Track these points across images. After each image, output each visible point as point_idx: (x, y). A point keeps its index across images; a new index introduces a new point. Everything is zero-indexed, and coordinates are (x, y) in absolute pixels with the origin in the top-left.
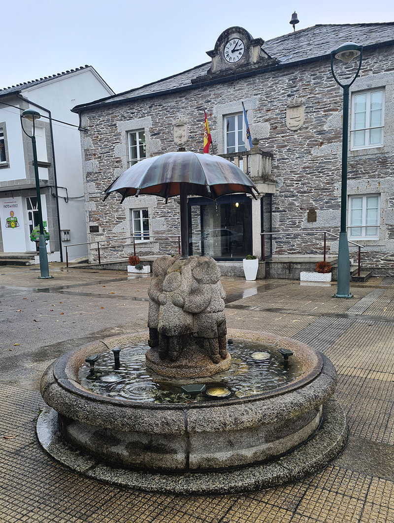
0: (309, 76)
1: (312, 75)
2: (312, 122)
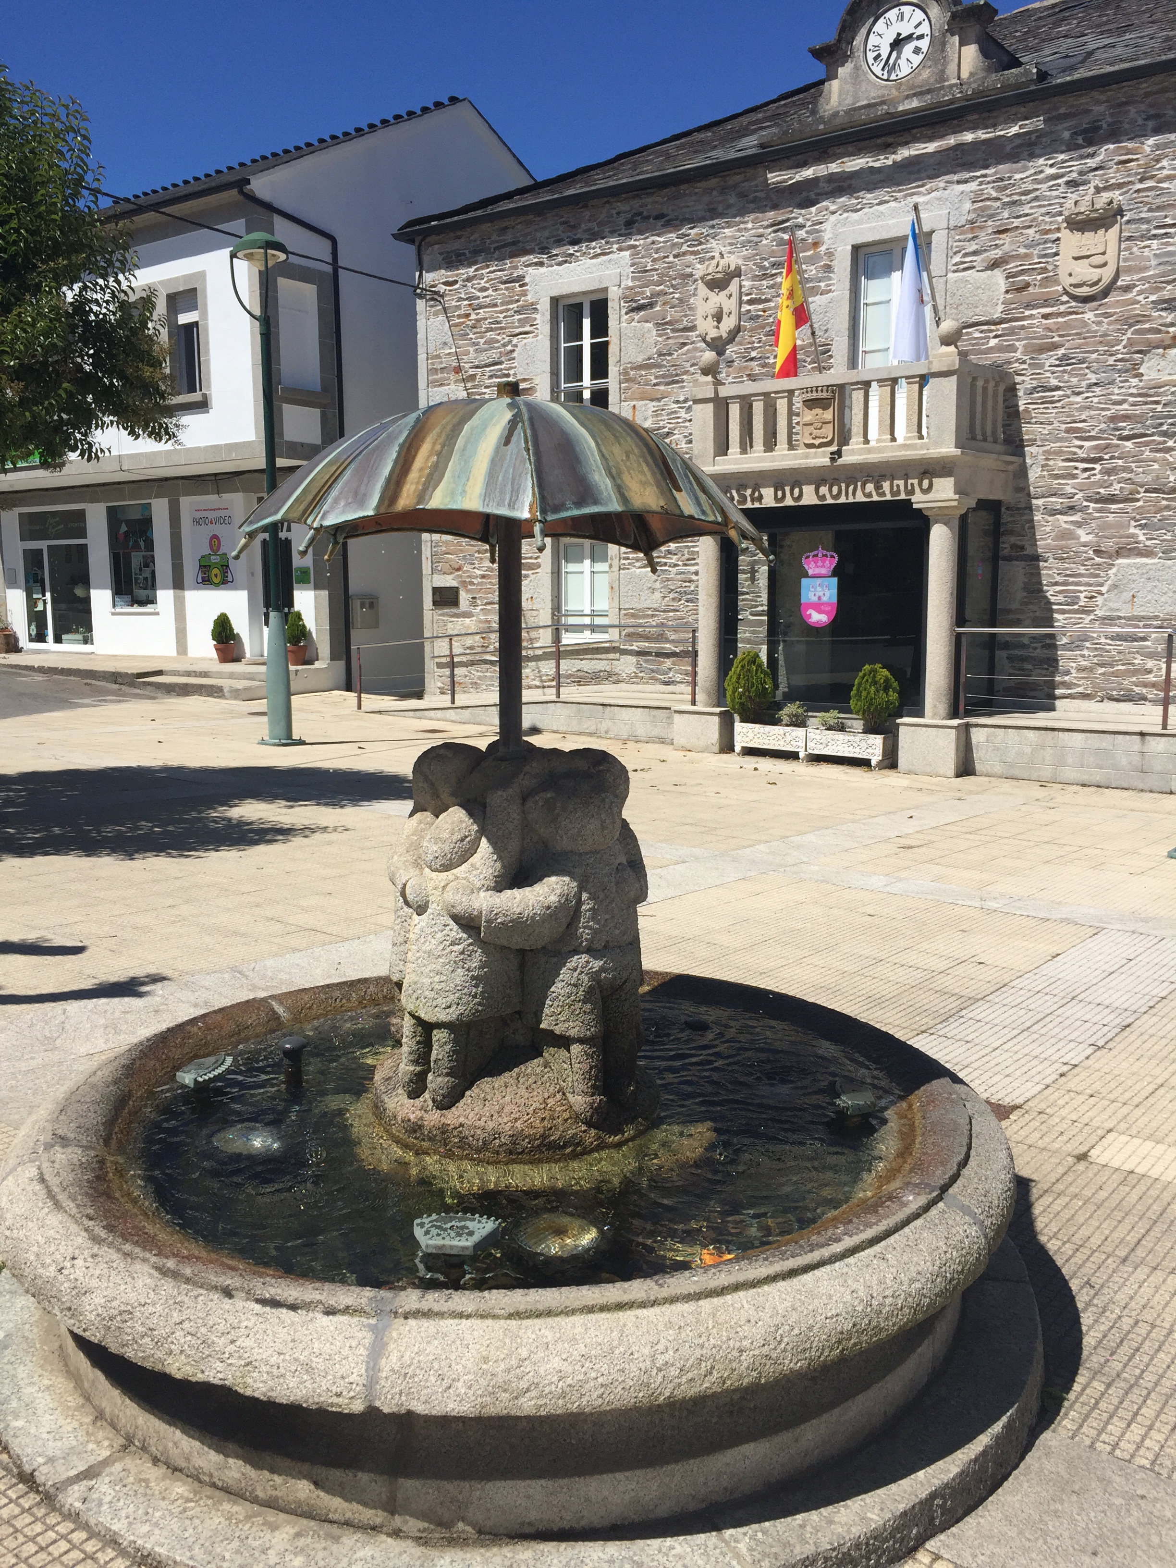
0: (1140, 122)
1: (1148, 118)
2: (1147, 268)
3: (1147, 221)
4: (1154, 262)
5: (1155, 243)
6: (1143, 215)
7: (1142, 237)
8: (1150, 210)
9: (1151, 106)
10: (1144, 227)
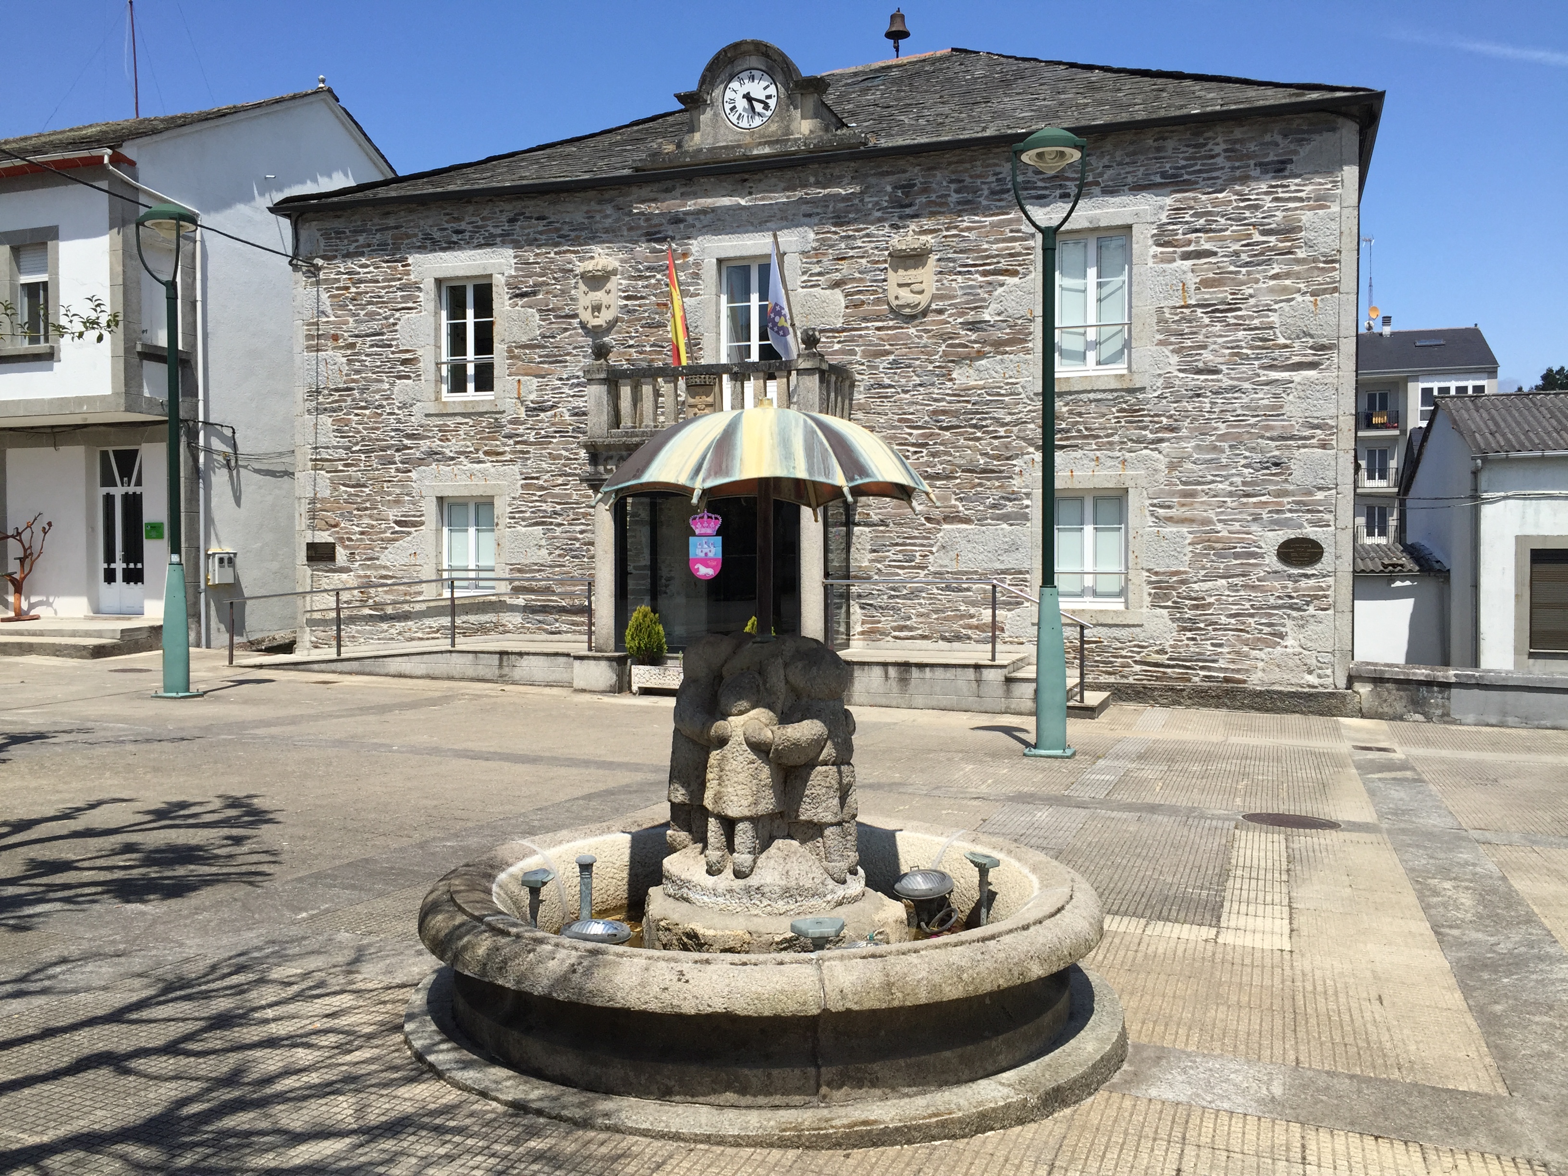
0: (945, 184)
1: (951, 181)
2: (955, 297)
3: (953, 260)
4: (959, 293)
5: (960, 278)
6: (949, 256)
7: (950, 272)
8: (955, 252)
9: (953, 172)
10: (951, 265)
